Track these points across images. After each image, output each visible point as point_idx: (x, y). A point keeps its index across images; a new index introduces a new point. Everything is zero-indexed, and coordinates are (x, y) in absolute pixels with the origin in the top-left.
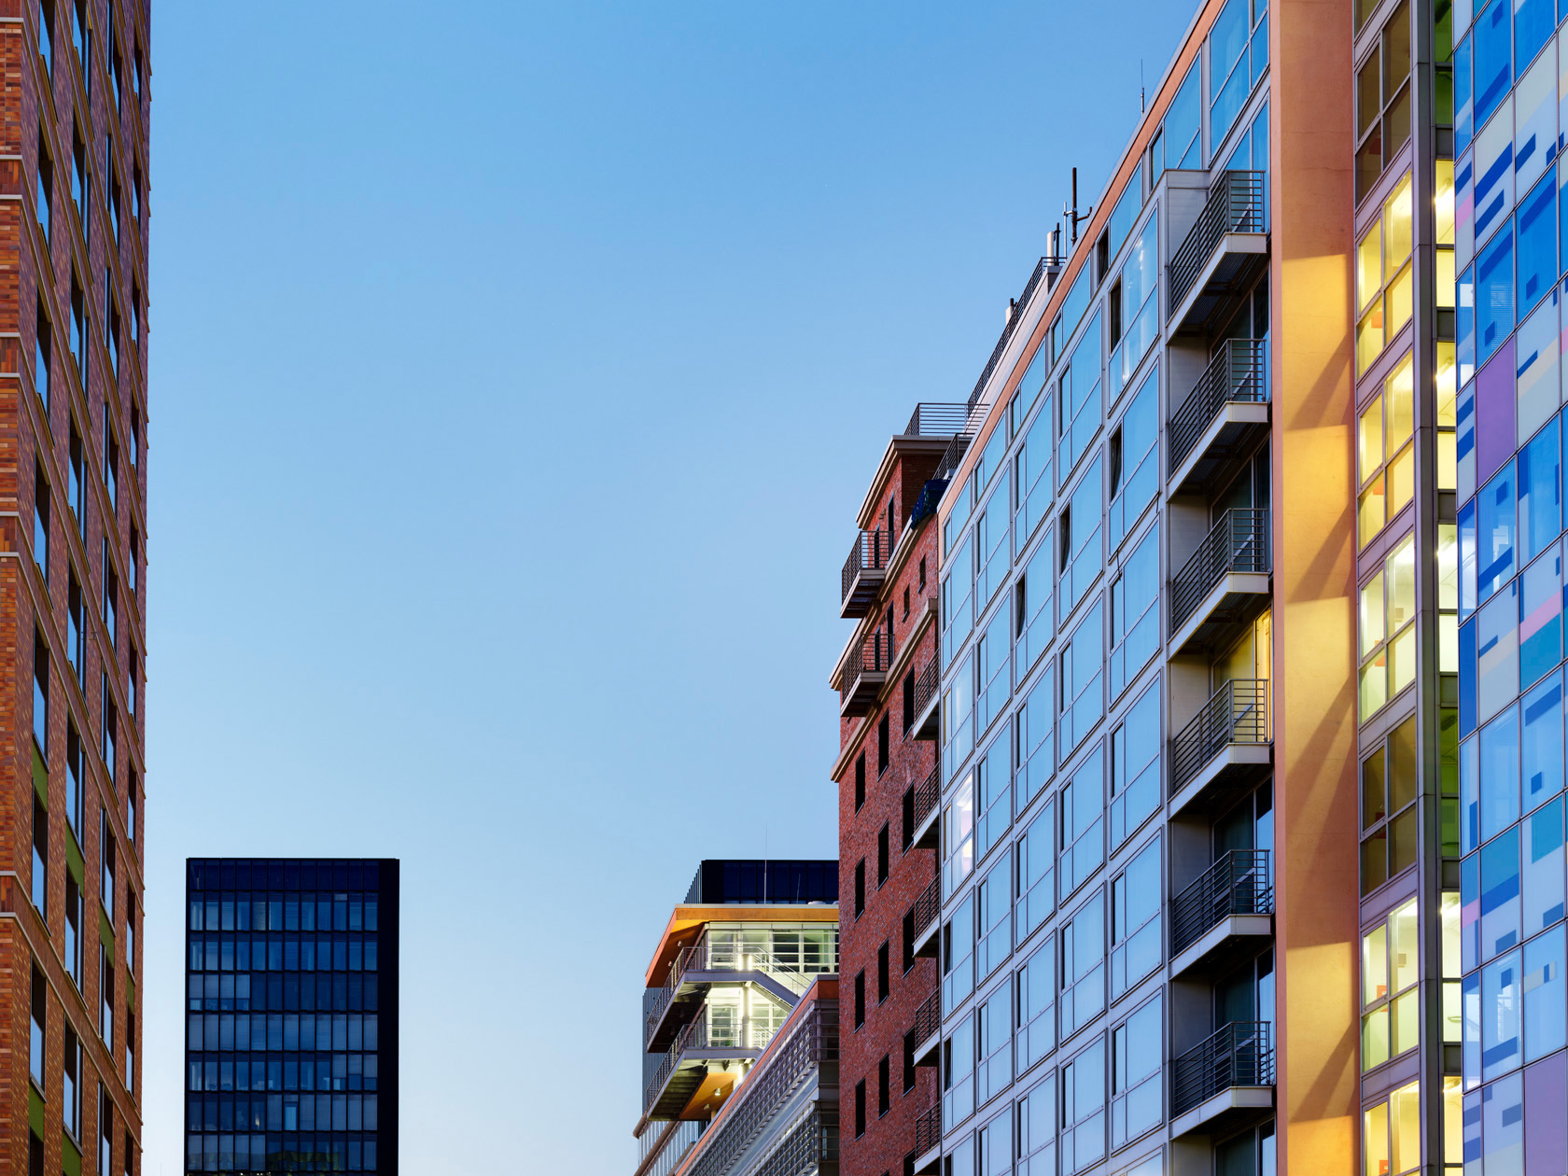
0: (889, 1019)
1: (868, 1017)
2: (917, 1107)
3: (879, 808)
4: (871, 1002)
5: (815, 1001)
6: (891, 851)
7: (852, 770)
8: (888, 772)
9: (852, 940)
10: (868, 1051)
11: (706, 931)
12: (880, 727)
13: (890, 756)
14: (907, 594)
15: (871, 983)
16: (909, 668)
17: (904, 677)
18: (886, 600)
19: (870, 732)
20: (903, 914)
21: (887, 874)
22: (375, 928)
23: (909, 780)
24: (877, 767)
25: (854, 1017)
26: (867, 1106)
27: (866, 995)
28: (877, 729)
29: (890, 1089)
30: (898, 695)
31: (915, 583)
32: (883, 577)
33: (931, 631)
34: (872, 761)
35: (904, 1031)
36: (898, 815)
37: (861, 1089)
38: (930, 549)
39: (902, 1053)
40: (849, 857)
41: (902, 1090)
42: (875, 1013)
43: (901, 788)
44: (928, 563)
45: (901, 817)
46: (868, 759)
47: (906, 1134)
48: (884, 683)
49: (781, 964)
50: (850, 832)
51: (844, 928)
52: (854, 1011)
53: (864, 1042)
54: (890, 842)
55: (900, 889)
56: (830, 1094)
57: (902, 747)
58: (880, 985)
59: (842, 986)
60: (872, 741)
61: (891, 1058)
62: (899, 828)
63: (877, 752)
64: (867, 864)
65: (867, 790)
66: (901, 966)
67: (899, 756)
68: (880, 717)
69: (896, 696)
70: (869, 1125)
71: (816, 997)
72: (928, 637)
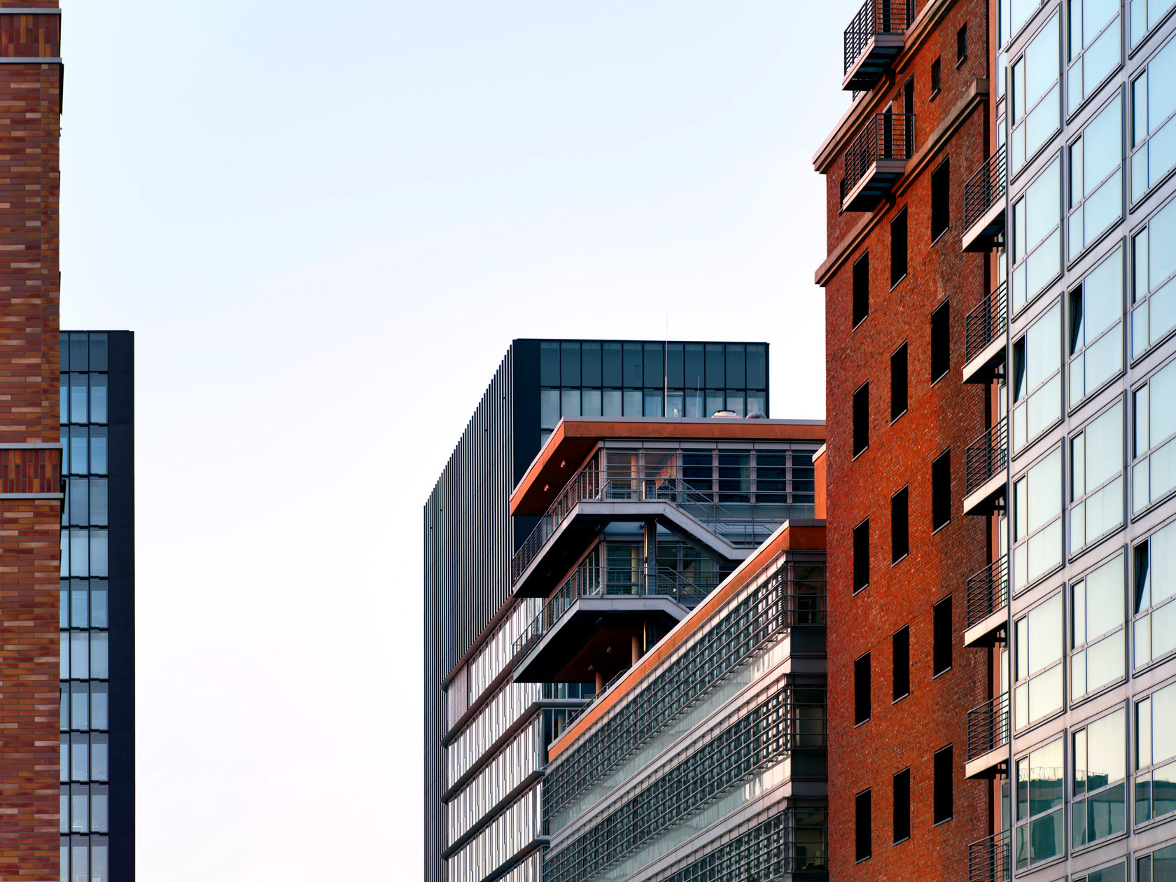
0: (909, 583)
1: (874, 577)
2: (956, 693)
3: (891, 324)
4: (880, 559)
5: (787, 553)
6: (912, 380)
7: (848, 273)
8: (906, 282)
9: (848, 482)
10: (875, 619)
11: (600, 449)
12: (892, 225)
13: (910, 264)
14: (936, 66)
15: (880, 536)
16: (940, 158)
17: (932, 168)
18: (902, 71)
19: (877, 230)
20: (933, 456)
21: (905, 406)
22: (103, 420)
23: (941, 295)
24: (888, 274)
25: (852, 576)
26: (873, 686)
27: (871, 550)
28: (888, 228)
29: (912, 669)
30: (924, 189)
31: (949, 54)
32: (901, 44)
33: (978, 117)
34: (880, 265)
35: (936, 600)
36: (922, 336)
37: (863, 667)
38: (975, 16)
39: (931, 627)
40: (843, 379)
41: (931, 671)
42: (885, 574)
43: (928, 304)
44: (969, 34)
45: (929, 339)
46: (873, 264)
47: (938, 725)
48: (903, 174)
49: (693, 491)
50: (844, 350)
51: (835, 467)
52: (851, 570)
53: (868, 609)
54: (910, 368)
55: (926, 426)
56: (811, 667)
57: (929, 254)
58: (893, 541)
59: (832, 537)
60: (880, 241)
61: (912, 631)
62: (925, 352)
63: (888, 254)
64: (873, 391)
65: (871, 301)
66: (929, 520)
67: (924, 264)
68: (894, 214)
69: (920, 191)
70: (875, 708)
71: (786, 546)
72: (973, 124)
